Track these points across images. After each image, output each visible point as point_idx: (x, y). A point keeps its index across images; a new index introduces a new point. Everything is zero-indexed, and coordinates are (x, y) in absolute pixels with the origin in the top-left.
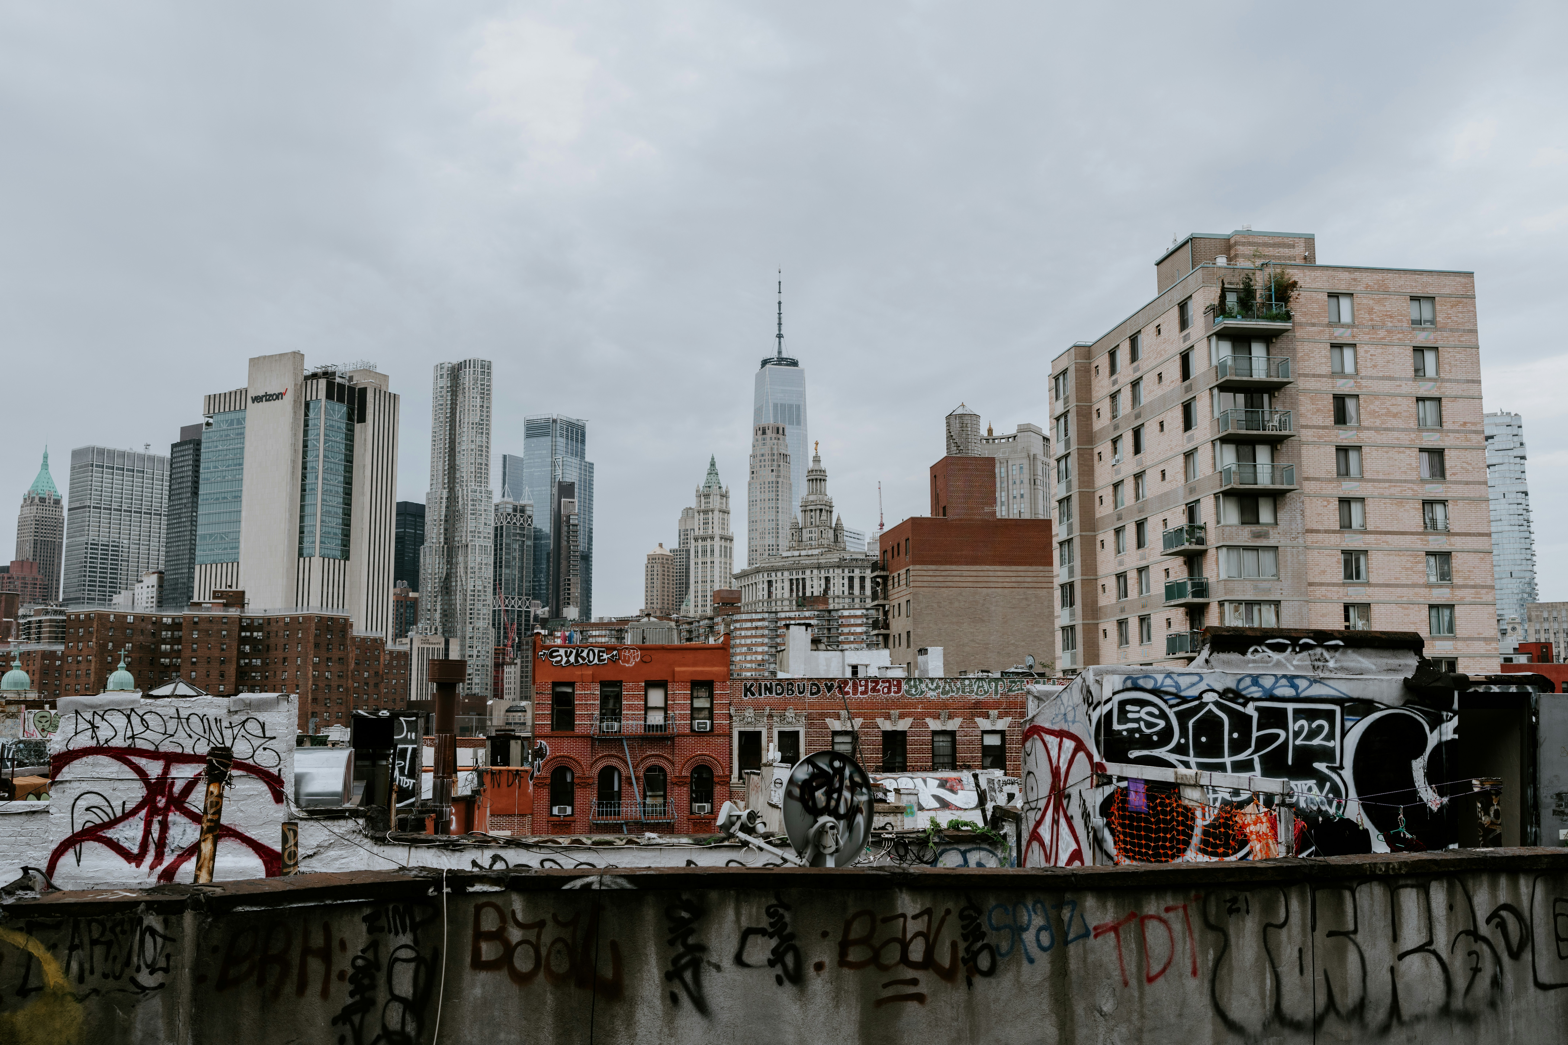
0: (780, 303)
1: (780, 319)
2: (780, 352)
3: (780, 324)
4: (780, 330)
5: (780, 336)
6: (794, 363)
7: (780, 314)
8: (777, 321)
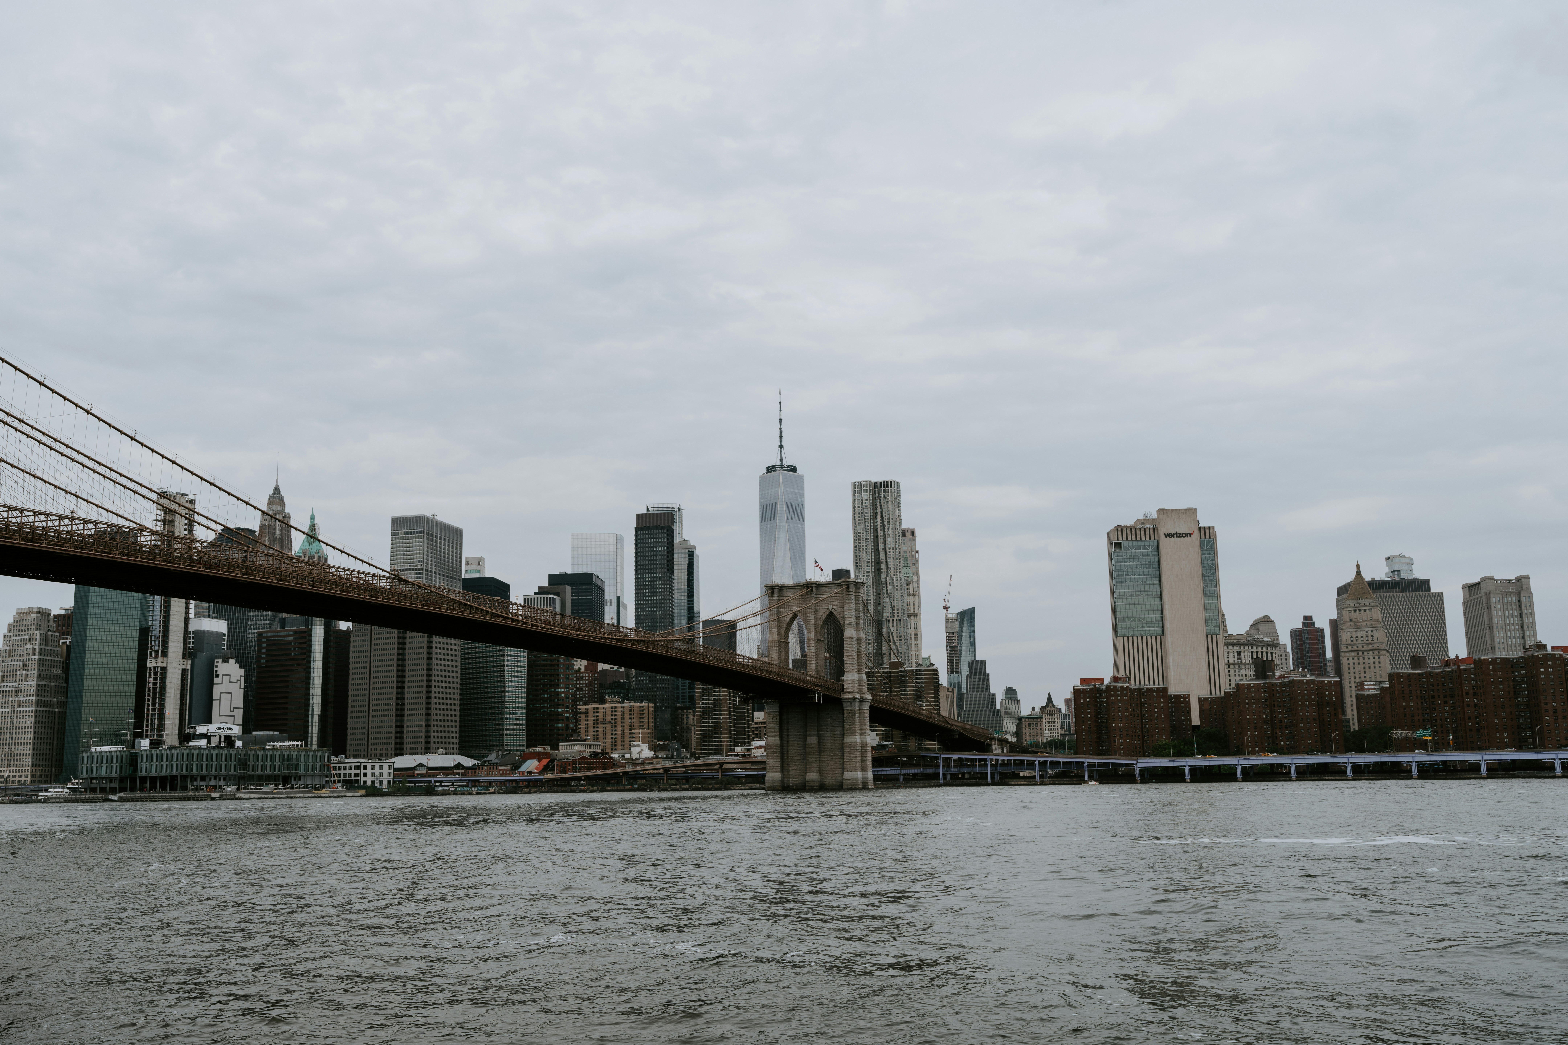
0: (781, 420)
1: (781, 432)
2: (781, 460)
3: (781, 437)
4: (781, 441)
5: (781, 447)
6: (793, 469)
7: (781, 428)
8: (778, 435)
